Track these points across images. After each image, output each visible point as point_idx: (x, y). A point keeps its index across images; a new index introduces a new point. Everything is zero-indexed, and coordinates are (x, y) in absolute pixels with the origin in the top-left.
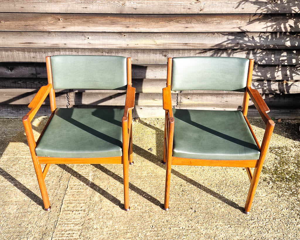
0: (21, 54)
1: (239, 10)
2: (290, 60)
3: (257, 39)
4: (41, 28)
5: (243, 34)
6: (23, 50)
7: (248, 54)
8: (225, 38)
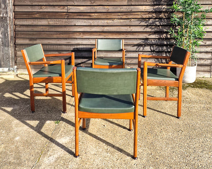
0: (65, 47)
1: (145, 30)
2: (167, 49)
3: (153, 41)
4: (74, 37)
5: (147, 39)
6: (66, 45)
7: (151, 47)
8: (141, 41)
